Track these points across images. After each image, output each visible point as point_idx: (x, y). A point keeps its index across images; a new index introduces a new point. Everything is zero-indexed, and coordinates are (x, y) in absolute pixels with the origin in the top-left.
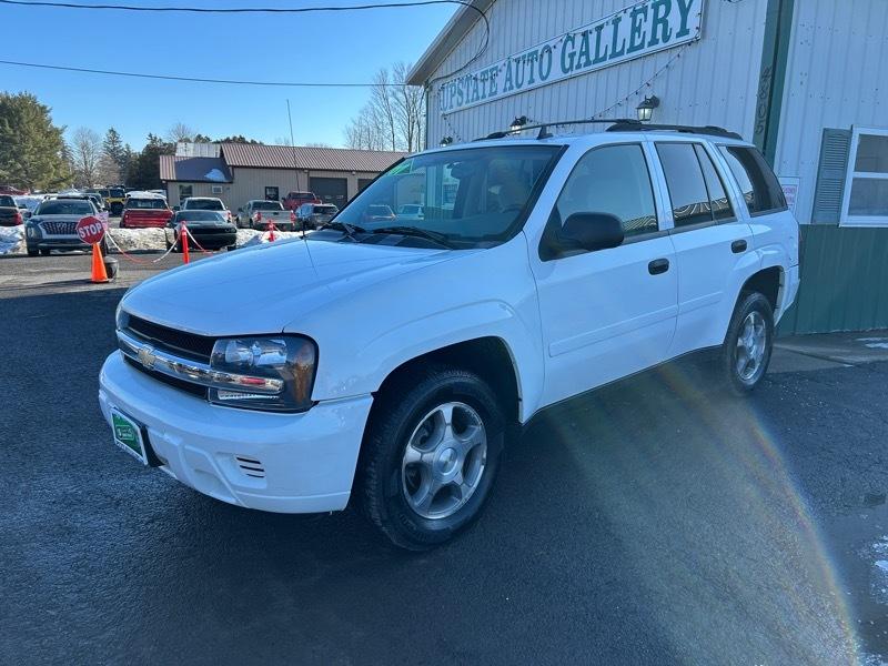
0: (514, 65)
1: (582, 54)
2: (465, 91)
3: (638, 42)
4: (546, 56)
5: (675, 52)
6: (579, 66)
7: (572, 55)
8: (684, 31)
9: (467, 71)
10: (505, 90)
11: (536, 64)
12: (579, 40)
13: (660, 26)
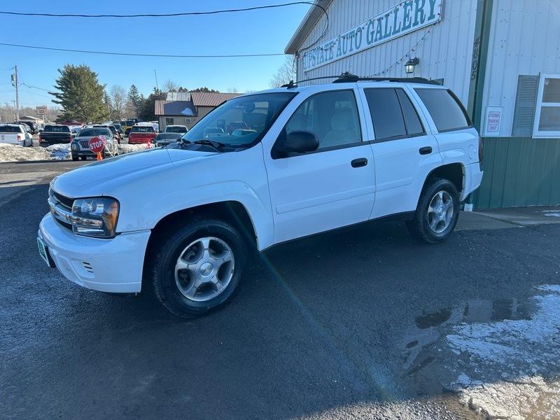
0: (342, 39)
1: (378, 32)
2: (316, 56)
3: (407, 24)
4: (359, 33)
5: (428, 29)
6: (376, 40)
7: (372, 33)
8: (432, 16)
9: (318, 45)
10: (337, 56)
11: (354, 39)
12: (376, 23)
13: (419, 13)
